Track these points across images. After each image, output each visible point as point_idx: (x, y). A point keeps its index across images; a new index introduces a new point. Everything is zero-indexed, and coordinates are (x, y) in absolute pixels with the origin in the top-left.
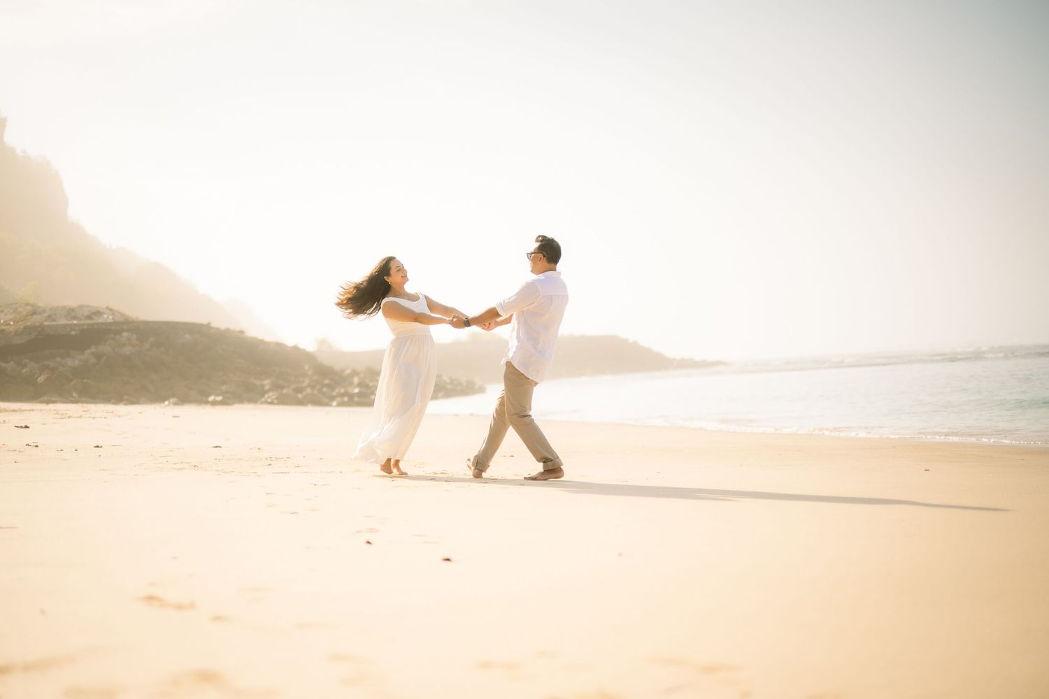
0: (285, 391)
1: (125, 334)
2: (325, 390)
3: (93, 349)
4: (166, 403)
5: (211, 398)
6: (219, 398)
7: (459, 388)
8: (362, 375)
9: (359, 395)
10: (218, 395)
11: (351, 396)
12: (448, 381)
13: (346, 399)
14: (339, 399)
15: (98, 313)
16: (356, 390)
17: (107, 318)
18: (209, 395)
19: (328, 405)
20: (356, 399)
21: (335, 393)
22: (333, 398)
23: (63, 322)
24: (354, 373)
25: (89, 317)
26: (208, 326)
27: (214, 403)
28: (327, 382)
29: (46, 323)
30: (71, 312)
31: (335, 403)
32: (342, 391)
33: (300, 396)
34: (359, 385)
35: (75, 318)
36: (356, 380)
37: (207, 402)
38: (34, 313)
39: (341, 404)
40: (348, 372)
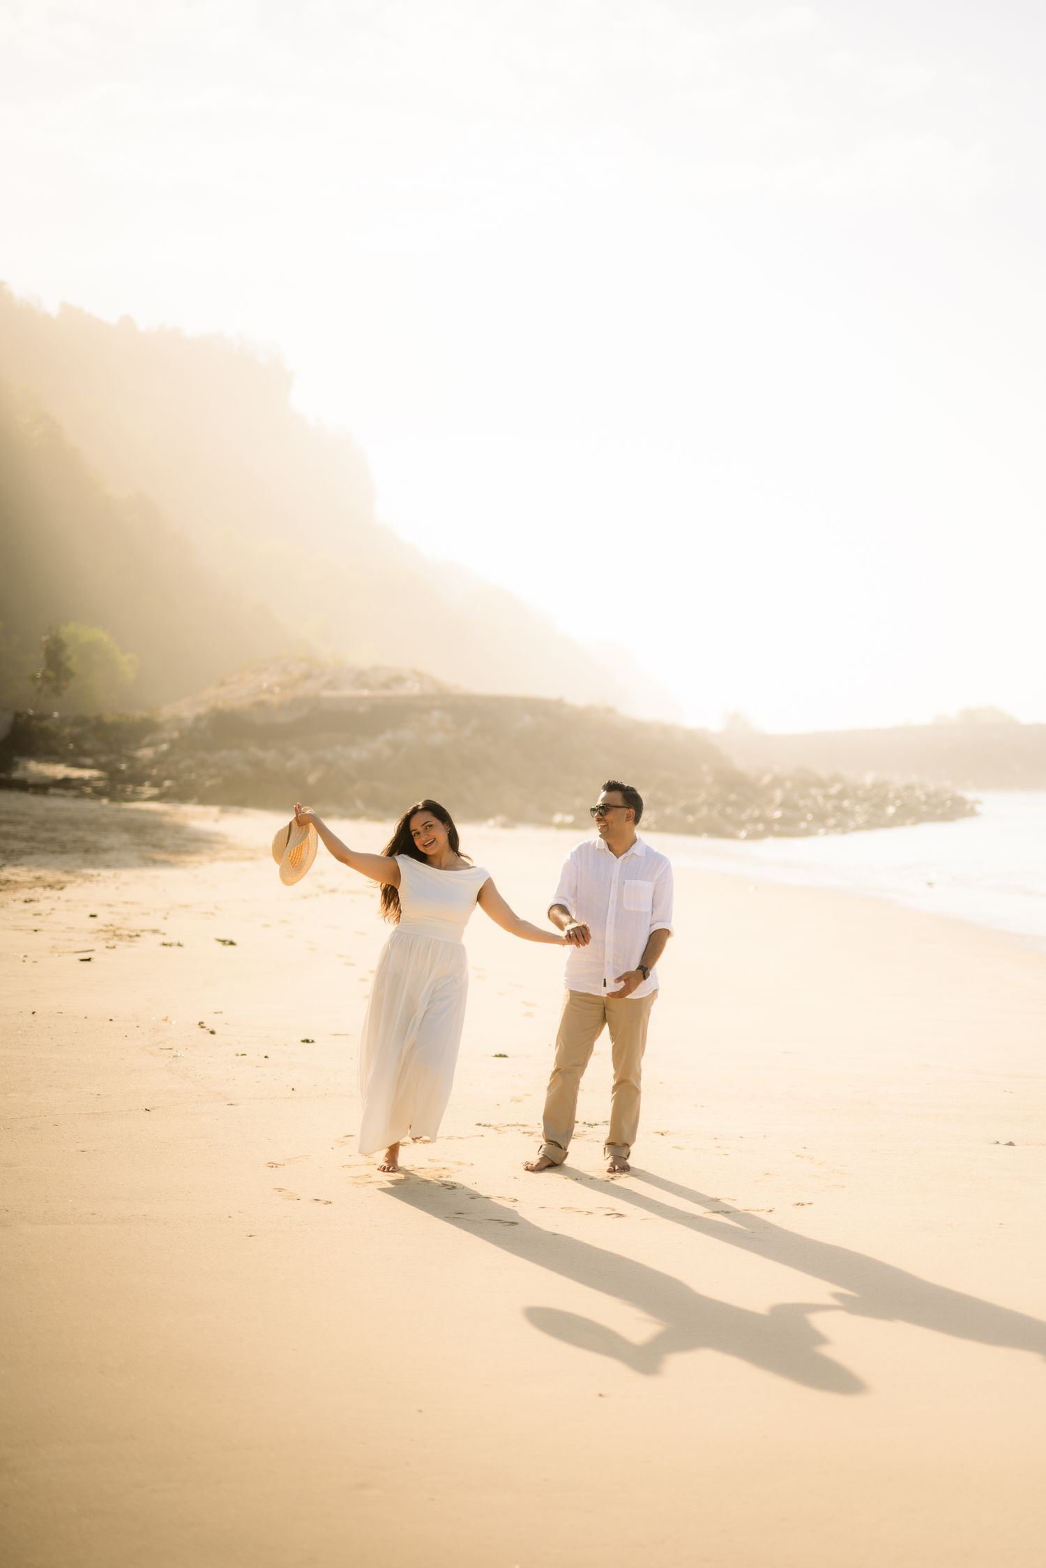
0: (668, 811)
1: (436, 714)
2: (729, 810)
3: (388, 735)
4: (491, 822)
5: (558, 818)
6: (569, 819)
7: (939, 811)
8: (788, 785)
9: (783, 821)
10: (568, 813)
11: (769, 823)
12: (923, 798)
13: (761, 827)
14: (750, 827)
15: (399, 680)
16: (778, 814)
17: (412, 688)
18: (552, 812)
19: (732, 836)
20: (776, 827)
21: (744, 817)
22: (740, 825)
23: (348, 692)
24: (777, 782)
25: (386, 686)
26: (560, 703)
27: (561, 826)
28: (733, 797)
29: (326, 693)
30: (360, 678)
31: (743, 834)
32: (756, 813)
33: (690, 819)
34: (783, 805)
35: (365, 685)
36: (778, 795)
37: (549, 824)
38: (307, 676)
39: (753, 836)
40: (767, 779)
